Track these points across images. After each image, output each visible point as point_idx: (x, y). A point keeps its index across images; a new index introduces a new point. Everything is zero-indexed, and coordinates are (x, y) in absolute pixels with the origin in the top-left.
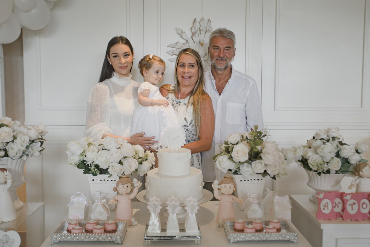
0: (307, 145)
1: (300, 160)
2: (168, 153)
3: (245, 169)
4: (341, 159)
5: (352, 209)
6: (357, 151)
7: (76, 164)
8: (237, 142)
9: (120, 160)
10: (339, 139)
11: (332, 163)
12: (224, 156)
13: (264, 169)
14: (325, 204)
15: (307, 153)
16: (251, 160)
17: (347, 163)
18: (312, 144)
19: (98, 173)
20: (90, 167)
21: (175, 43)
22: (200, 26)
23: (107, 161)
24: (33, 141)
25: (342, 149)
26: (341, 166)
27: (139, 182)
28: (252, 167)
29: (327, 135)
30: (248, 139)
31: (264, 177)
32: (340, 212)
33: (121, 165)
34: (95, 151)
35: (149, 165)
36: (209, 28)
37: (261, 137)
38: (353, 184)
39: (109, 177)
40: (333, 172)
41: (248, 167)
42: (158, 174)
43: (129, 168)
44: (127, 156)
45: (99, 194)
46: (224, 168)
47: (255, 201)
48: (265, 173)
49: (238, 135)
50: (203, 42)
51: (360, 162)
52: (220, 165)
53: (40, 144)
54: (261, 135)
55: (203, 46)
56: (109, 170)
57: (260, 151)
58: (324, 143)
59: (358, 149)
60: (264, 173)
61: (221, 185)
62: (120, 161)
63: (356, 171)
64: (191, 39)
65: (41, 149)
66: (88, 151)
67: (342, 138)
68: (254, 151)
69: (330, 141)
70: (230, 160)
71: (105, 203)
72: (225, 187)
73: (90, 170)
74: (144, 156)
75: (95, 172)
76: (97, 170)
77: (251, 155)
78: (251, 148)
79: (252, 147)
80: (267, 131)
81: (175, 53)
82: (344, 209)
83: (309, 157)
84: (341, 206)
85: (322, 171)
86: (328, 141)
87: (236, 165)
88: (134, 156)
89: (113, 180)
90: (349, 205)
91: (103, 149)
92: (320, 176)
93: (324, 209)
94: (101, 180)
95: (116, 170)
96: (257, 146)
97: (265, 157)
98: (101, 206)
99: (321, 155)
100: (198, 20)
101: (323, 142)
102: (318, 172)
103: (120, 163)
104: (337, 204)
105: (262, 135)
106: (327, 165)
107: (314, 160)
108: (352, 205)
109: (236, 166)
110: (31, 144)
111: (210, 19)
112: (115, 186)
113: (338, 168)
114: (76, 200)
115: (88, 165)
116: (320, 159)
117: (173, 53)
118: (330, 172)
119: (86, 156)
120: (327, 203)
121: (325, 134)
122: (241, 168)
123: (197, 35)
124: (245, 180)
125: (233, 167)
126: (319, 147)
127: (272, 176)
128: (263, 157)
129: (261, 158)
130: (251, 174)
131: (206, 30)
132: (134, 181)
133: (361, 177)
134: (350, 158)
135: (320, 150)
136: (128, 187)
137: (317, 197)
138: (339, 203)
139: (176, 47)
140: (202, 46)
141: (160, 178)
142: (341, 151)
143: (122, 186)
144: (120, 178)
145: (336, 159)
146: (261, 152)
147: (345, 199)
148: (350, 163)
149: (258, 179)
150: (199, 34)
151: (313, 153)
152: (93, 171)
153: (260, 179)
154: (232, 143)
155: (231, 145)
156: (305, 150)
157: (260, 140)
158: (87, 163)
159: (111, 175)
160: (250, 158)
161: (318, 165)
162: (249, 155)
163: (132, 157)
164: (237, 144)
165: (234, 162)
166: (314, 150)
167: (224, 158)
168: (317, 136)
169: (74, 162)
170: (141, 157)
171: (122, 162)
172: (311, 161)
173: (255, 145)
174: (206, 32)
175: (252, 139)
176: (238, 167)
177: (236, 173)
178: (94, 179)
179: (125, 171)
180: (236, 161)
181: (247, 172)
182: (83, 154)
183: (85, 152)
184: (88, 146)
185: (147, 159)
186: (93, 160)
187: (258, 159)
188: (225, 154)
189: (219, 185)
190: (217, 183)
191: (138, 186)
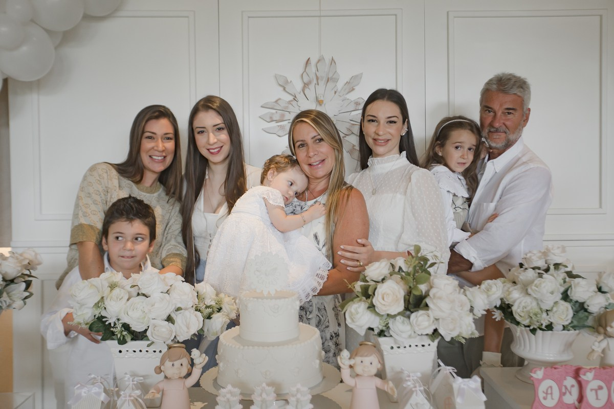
1: (498, 306)
2: (256, 299)
3: (399, 326)
4: (572, 303)
5: (597, 399)
6: (600, 290)
7: (87, 324)
8: (383, 277)
9: (168, 314)
10: (566, 267)
11: (556, 312)
12: (359, 303)
13: (434, 327)
14: (547, 390)
15: (510, 293)
16: (410, 310)
17: (582, 311)
18: (518, 277)
19: (128, 338)
20: (113, 327)
21: (274, 100)
22: (317, 72)
23: (145, 317)
24: (12, 281)
25: (573, 286)
26: (573, 318)
27: (204, 355)
28: (410, 323)
29: (544, 260)
31: (433, 341)
32: (574, 403)
33: (170, 324)
34: (122, 298)
35: (224, 319)
36: (333, 75)
37: (426, 267)
38: (595, 350)
39: (148, 346)
40: (558, 327)
41: (403, 322)
42: (239, 338)
43: (185, 329)
44: (182, 307)
45: (129, 379)
46: (361, 327)
47: (418, 388)
48: (435, 334)
49: (384, 264)
50: (322, 99)
51: (606, 308)
52: (353, 321)
53: (24, 285)
54: (426, 264)
55: (323, 105)
56: (148, 333)
57: (426, 293)
58: (540, 275)
59: (601, 285)
60: (433, 333)
61: (354, 358)
62: (170, 315)
63: (600, 325)
64: (302, 93)
65: (27, 294)
66: (109, 299)
67: (572, 265)
68: (414, 295)
69: (551, 270)
70: (371, 311)
71: (138, 396)
72: (362, 362)
73: (113, 333)
74: (215, 303)
75: (124, 336)
76: (126, 333)
77: (409, 301)
78: (408, 287)
79: (410, 287)
80: (436, 256)
81: (275, 119)
82: (581, 399)
83: (514, 301)
84: (575, 392)
85: (538, 326)
86: (547, 270)
87: (381, 319)
88: (195, 306)
89: (158, 351)
90: (592, 390)
91: (138, 294)
92: (534, 334)
93: (545, 398)
94: (135, 351)
95: (161, 333)
96: (420, 284)
97: (434, 304)
98: (131, 403)
99: (535, 298)
100: (313, 61)
101: (539, 273)
102: (531, 328)
103: (169, 319)
104: (569, 387)
105: (429, 263)
106: (548, 315)
107: (523, 306)
108: (596, 391)
109: (381, 321)
110: (7, 285)
111: (334, 58)
112: (158, 364)
113: (567, 321)
114: (85, 393)
115: (110, 324)
116: (534, 304)
117: (271, 118)
118: (552, 328)
119: (105, 308)
120: (551, 387)
121: (540, 258)
122: (390, 325)
123: (312, 86)
124: (399, 347)
125: (377, 324)
126: (532, 282)
128: (430, 305)
129: (427, 305)
130: (410, 337)
131: (327, 78)
132: (192, 354)
133: (610, 337)
134: (588, 303)
135: (534, 287)
136: (181, 365)
137: (532, 377)
138: (573, 386)
139: (275, 108)
140: (321, 105)
141: (242, 347)
142: (571, 288)
143: (171, 363)
144: (170, 347)
145: (562, 305)
146: (427, 295)
147: (584, 380)
148: (588, 311)
149: (423, 344)
150: (315, 84)
151: (521, 293)
152: (119, 336)
153: (426, 345)
154: (374, 280)
155: (372, 283)
156: (506, 288)
157: (425, 273)
158: (107, 321)
159: (153, 343)
160: (408, 306)
161: (531, 315)
162: (405, 301)
163: (192, 307)
164: (384, 281)
165: (377, 314)
166: (522, 288)
167: (359, 307)
168: (526, 262)
169: (84, 319)
170: (208, 305)
171: (173, 318)
172: (518, 308)
173: (415, 283)
174: (328, 81)
175: (411, 271)
176: (385, 323)
177: (382, 334)
178: (122, 349)
179: (179, 335)
180: (382, 313)
181: (402, 333)
182: (100, 305)
183: (103, 301)
184: (109, 289)
185: (220, 309)
186: (118, 316)
187: (422, 307)
188: (362, 300)
189: (350, 359)
190: (347, 357)
191: (201, 363)
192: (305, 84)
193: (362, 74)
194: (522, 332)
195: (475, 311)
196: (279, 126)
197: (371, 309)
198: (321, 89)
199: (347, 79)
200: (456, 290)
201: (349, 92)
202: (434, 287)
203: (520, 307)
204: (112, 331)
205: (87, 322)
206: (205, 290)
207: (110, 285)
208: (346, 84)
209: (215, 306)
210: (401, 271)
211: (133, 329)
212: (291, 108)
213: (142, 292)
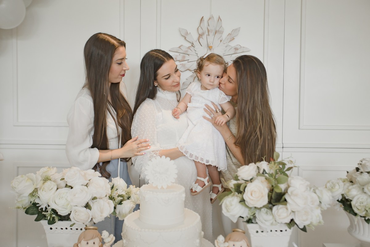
0: (347, 178)
1: (340, 200)
2: (151, 193)
3: (263, 217)
7: (24, 209)
8: (251, 178)
9: (86, 203)
12: (233, 198)
13: (291, 218)
15: (349, 191)
16: (272, 204)
18: (356, 178)
19: (57, 219)
20: (44, 212)
21: (178, 47)
22: (208, 26)
23: (68, 204)
27: (112, 235)
28: (272, 214)
30: (267, 173)
33: (88, 210)
34: (52, 189)
35: (132, 205)
36: (220, 28)
37: (284, 170)
39: (71, 226)
41: (267, 213)
43: (100, 214)
44: (98, 196)
46: (234, 216)
48: (292, 223)
49: (252, 167)
50: (211, 45)
52: (228, 211)
54: (284, 167)
55: (212, 50)
56: (71, 217)
57: (284, 190)
60: (290, 222)
61: (227, 242)
62: (88, 203)
64: (197, 41)
66: (41, 190)
68: (276, 193)
70: (242, 204)
72: (234, 245)
73: (44, 216)
74: (125, 193)
75: (53, 218)
76: (54, 215)
77: (271, 197)
78: (271, 186)
79: (273, 186)
80: (292, 161)
81: (178, 59)
83: (353, 198)
87: (249, 210)
88: (108, 196)
89: (79, 229)
92: (368, 223)
94: (62, 229)
95: (81, 217)
96: (280, 184)
97: (292, 199)
100: (206, 19)
102: (367, 218)
103: (87, 206)
105: (287, 167)
107: (361, 202)
109: (249, 212)
111: (220, 17)
115: (42, 209)
119: (39, 197)
122: (257, 215)
123: (204, 37)
124: (262, 232)
125: (246, 214)
127: (302, 227)
128: (288, 200)
129: (285, 200)
130: (272, 224)
131: (215, 31)
132: (103, 234)
136: (94, 243)
139: (179, 52)
140: (210, 50)
141: (140, 229)
143: (86, 242)
144: (86, 229)
146: (286, 192)
149: (281, 230)
150: (207, 35)
151: (359, 191)
152: (49, 218)
153: (284, 230)
154: (245, 179)
155: (243, 182)
156: (346, 187)
157: (284, 175)
158: (40, 206)
159: (74, 224)
160: (271, 200)
161: (367, 209)
162: (268, 196)
163: (106, 196)
164: (252, 180)
165: (247, 207)
166: (359, 187)
167: (233, 200)
168: (362, 167)
169: (23, 204)
170: (120, 194)
171: (90, 205)
172: (356, 203)
173: (276, 183)
174: (216, 33)
175: (272, 173)
176: (253, 214)
177: (250, 221)
178: (52, 227)
179: (94, 218)
180: (250, 206)
181: (265, 222)
182: (34, 195)
183: (37, 191)
184: (42, 182)
185: (129, 197)
186: (48, 203)
187: (282, 202)
188: (235, 195)
189: (225, 242)
190: (222, 241)
191: (109, 242)
192: (200, 35)
193: (240, 28)
194: (358, 222)
195: (323, 205)
196: (181, 64)
198: (210, 39)
199: (230, 32)
200: (307, 189)
201: (231, 41)
202: (291, 186)
203: (358, 202)
204: (44, 214)
205: (24, 207)
206: (119, 183)
207: (44, 179)
208: (228, 35)
209: (125, 195)
210: (264, 173)
211: (58, 213)
212: (189, 52)
213: (69, 184)
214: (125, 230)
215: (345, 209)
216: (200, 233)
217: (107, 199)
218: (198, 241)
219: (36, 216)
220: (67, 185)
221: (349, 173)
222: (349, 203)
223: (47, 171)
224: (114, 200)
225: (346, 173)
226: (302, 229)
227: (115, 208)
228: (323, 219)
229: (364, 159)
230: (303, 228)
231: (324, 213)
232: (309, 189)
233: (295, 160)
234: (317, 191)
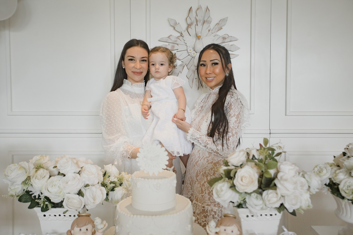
0: (333, 162)
1: (327, 184)
2: (143, 179)
3: (253, 201)
7: (17, 196)
8: (241, 163)
9: (79, 190)
12: (223, 183)
13: (281, 202)
15: (337, 175)
16: (262, 189)
18: (343, 163)
19: (50, 206)
20: (37, 199)
21: (167, 37)
22: (196, 16)
23: (61, 192)
27: (105, 222)
28: (262, 198)
30: (256, 159)
31: (280, 213)
33: (80, 197)
34: (45, 177)
35: (124, 192)
36: (207, 19)
37: (274, 156)
39: (65, 212)
41: (257, 198)
42: (130, 207)
43: (92, 201)
44: (90, 184)
46: (225, 201)
48: (282, 207)
49: (242, 153)
50: (200, 35)
52: (218, 197)
54: (273, 153)
55: (201, 39)
56: (64, 204)
57: (274, 175)
60: (280, 207)
61: (219, 227)
62: (80, 190)
64: (186, 31)
66: (34, 178)
68: (265, 177)
70: (233, 190)
72: (225, 230)
74: (117, 180)
75: (47, 205)
76: (48, 203)
77: (261, 182)
78: (260, 171)
79: (262, 171)
80: (280, 147)
83: (341, 181)
87: (240, 196)
88: (100, 183)
89: (72, 216)
94: (55, 216)
95: (73, 204)
96: (270, 169)
97: (281, 184)
100: (194, 10)
103: (80, 193)
105: (276, 152)
107: (348, 185)
109: (240, 197)
111: (208, 7)
115: (35, 196)
119: (32, 185)
122: (247, 200)
123: (193, 27)
124: (253, 216)
125: (237, 199)
127: (291, 211)
128: (278, 185)
129: (275, 185)
130: (262, 209)
131: (204, 21)
136: (87, 230)
139: (168, 41)
140: (199, 39)
141: (132, 216)
143: (79, 229)
146: (276, 177)
149: (271, 214)
150: (195, 25)
151: (346, 175)
152: (42, 205)
153: (273, 214)
154: (235, 165)
155: (233, 167)
156: (333, 171)
157: (273, 160)
158: (33, 194)
159: (67, 211)
160: (260, 186)
162: (258, 182)
163: (98, 183)
164: (242, 166)
165: (237, 192)
166: (346, 171)
167: (223, 186)
168: (349, 151)
169: (16, 192)
170: (112, 181)
171: (83, 192)
172: (343, 187)
173: (266, 168)
174: (204, 23)
175: (262, 159)
176: (243, 199)
177: (240, 206)
178: (45, 214)
179: (87, 205)
180: (241, 191)
181: (255, 206)
182: (27, 183)
183: (30, 179)
184: (35, 170)
185: (121, 184)
186: (41, 191)
187: (271, 187)
188: (226, 181)
189: (216, 227)
190: (214, 226)
191: (102, 229)
192: (188, 25)
193: (227, 18)
194: (345, 205)
195: (311, 190)
197: (233, 188)
198: (199, 28)
199: (217, 22)
201: (219, 30)
202: (280, 171)
203: (345, 186)
204: (37, 202)
205: (17, 195)
206: (111, 170)
207: (37, 167)
208: (216, 24)
209: (117, 181)
210: (254, 158)
211: (52, 201)
212: (179, 42)
213: (61, 172)
214: (117, 217)
215: (333, 193)
216: (192, 218)
217: (99, 186)
218: (190, 226)
219: (29, 203)
220: (59, 172)
221: (336, 158)
222: (336, 187)
223: (40, 159)
224: (107, 187)
225: (333, 157)
226: (291, 213)
227: (107, 194)
228: (312, 203)
229: (350, 144)
230: (293, 212)
231: (312, 197)
232: (298, 174)
233: (284, 146)
234: (306, 176)
